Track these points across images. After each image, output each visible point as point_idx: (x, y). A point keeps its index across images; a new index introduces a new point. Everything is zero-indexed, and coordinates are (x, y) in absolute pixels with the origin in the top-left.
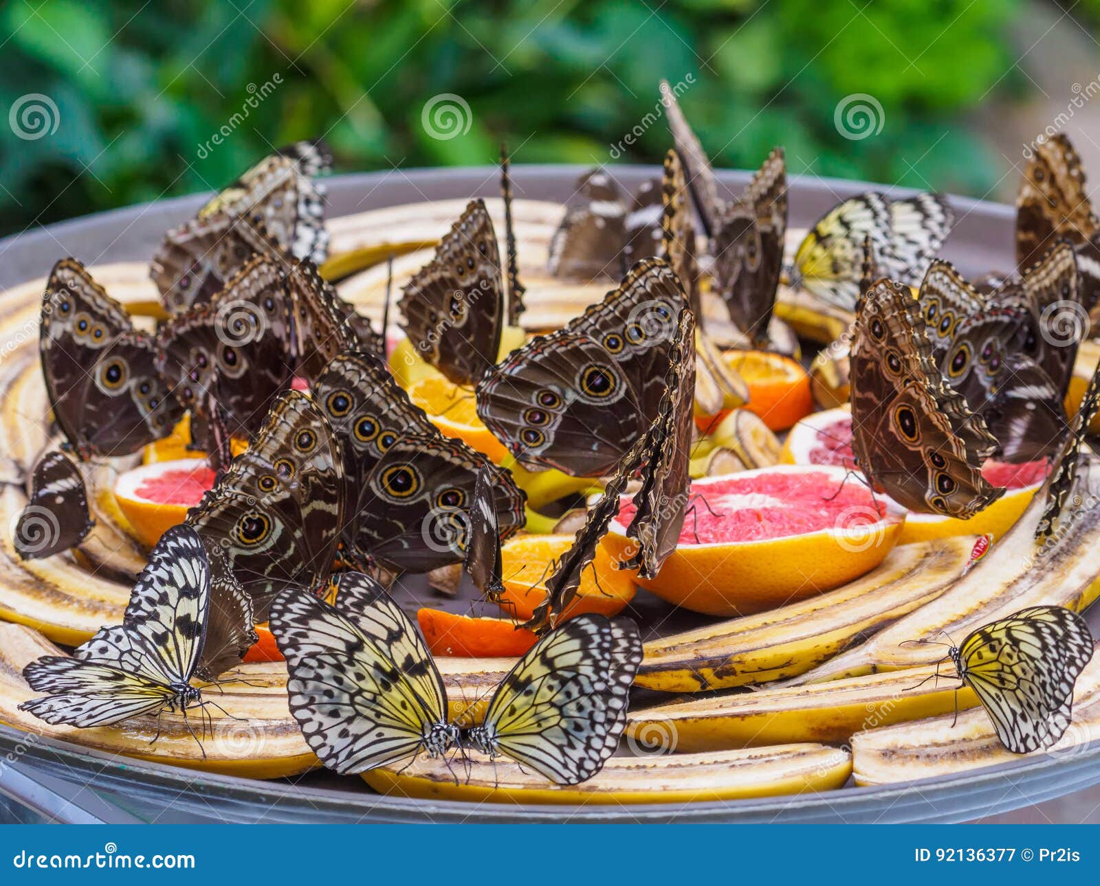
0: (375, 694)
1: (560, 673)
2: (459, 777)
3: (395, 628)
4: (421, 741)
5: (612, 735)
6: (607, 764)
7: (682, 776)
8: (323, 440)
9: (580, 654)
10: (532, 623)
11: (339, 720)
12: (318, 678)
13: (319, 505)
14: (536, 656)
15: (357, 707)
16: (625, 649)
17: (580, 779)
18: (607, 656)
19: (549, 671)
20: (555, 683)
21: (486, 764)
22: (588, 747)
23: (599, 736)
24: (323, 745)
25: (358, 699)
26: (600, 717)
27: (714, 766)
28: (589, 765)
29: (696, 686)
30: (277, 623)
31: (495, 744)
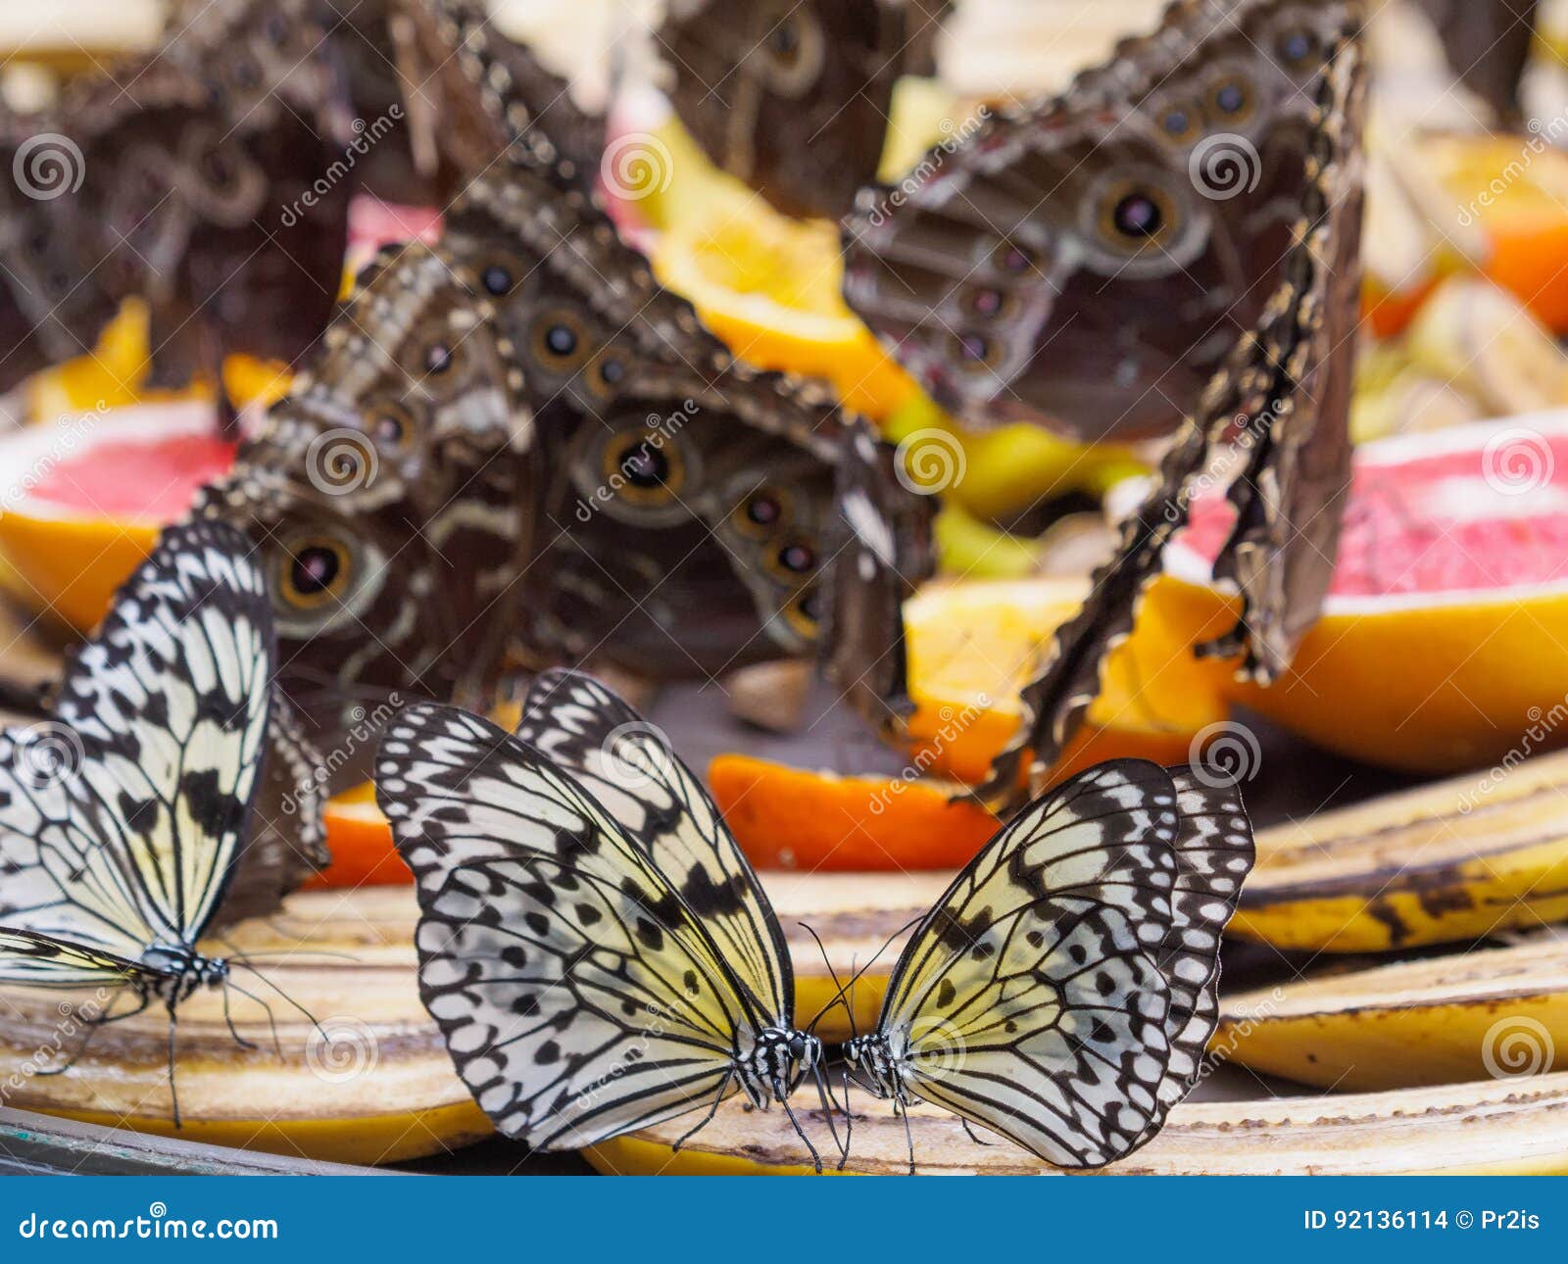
0: (623, 957)
1: (1056, 902)
2: (821, 1154)
3: (664, 802)
4: (729, 1069)
5: (1184, 1047)
6: (1174, 1116)
7: (1352, 1144)
8: (479, 356)
9: (1102, 857)
10: (986, 791)
11: (539, 1020)
12: (491, 918)
13: (473, 513)
14: (999, 863)
15: (581, 988)
16: (1209, 839)
17: (1110, 1153)
18: (1167, 860)
19: (1030, 899)
20: (1046, 927)
21: (884, 1121)
22: (1127, 1078)
23: (1151, 1052)
24: (498, 1081)
25: (583, 969)
26: (1154, 1008)
27: (1428, 1119)
28: (1131, 1121)
29: (1376, 935)
30: (395, 786)
31: (906, 1074)
